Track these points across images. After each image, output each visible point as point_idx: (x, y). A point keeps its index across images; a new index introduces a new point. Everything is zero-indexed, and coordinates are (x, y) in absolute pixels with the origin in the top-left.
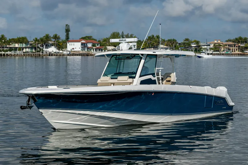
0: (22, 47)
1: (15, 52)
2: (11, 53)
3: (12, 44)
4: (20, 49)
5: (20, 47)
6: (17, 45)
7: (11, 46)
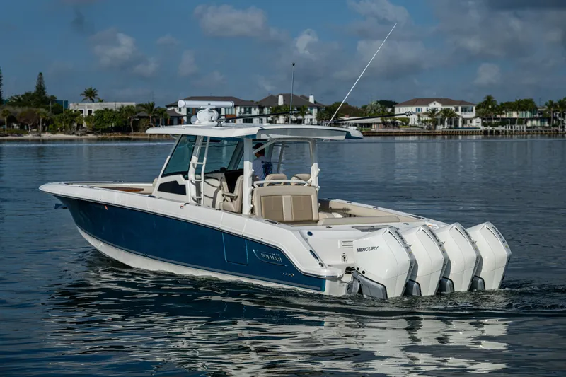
0: (524, 117)
1: (512, 128)
2: (504, 128)
3: (506, 112)
4: (522, 121)
5: (521, 117)
6: (515, 115)
7: (504, 116)
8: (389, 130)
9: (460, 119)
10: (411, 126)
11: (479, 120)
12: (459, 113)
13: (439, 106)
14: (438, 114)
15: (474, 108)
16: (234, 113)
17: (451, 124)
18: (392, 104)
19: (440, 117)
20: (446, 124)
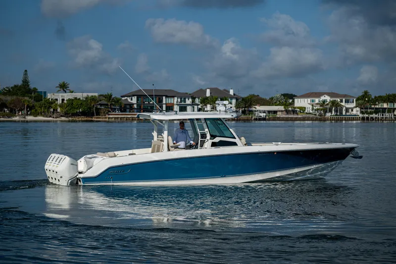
0: (392, 107)
1: (383, 115)
2: (377, 116)
3: (379, 103)
4: (391, 110)
5: (390, 107)
6: (385, 106)
7: (378, 107)
8: (290, 116)
9: (344, 108)
10: (307, 113)
11: (358, 109)
12: (343, 104)
13: (328, 98)
14: (328, 104)
15: (355, 100)
16: (172, 102)
17: (337, 112)
18: (292, 97)
19: (328, 107)
20: (333, 112)
